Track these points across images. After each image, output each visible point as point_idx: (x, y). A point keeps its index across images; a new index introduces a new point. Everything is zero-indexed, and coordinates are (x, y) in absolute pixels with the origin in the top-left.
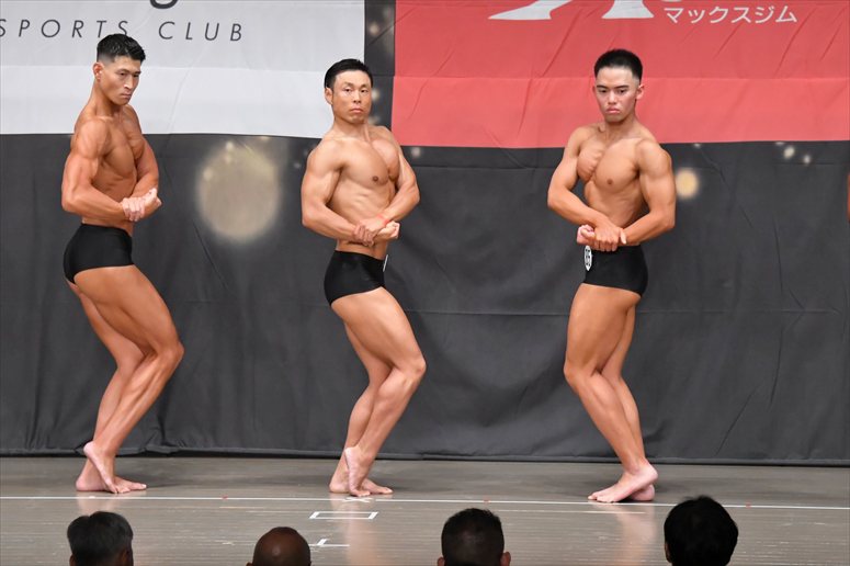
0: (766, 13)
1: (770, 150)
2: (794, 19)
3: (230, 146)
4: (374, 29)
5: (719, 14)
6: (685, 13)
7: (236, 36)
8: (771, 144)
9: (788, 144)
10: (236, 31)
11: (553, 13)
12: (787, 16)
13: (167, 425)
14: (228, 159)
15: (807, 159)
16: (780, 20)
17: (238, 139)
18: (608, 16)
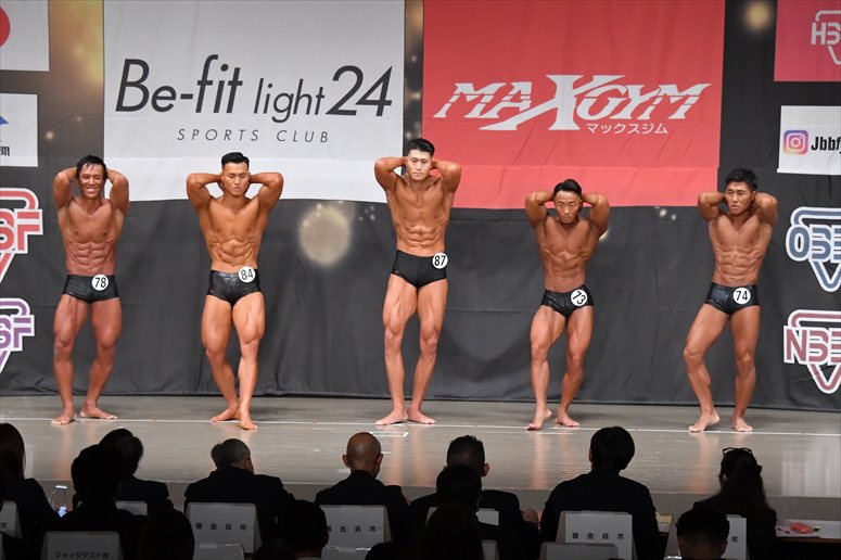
0: (649, 127)
1: (651, 211)
2: (665, 131)
3: (319, 206)
4: (409, 135)
5: (620, 128)
6: (599, 128)
7: (324, 139)
8: (651, 208)
9: (662, 207)
10: (324, 136)
11: (518, 126)
12: (661, 129)
13: (280, 376)
14: (318, 215)
15: (674, 217)
16: (657, 132)
17: (324, 202)
18: (553, 128)
